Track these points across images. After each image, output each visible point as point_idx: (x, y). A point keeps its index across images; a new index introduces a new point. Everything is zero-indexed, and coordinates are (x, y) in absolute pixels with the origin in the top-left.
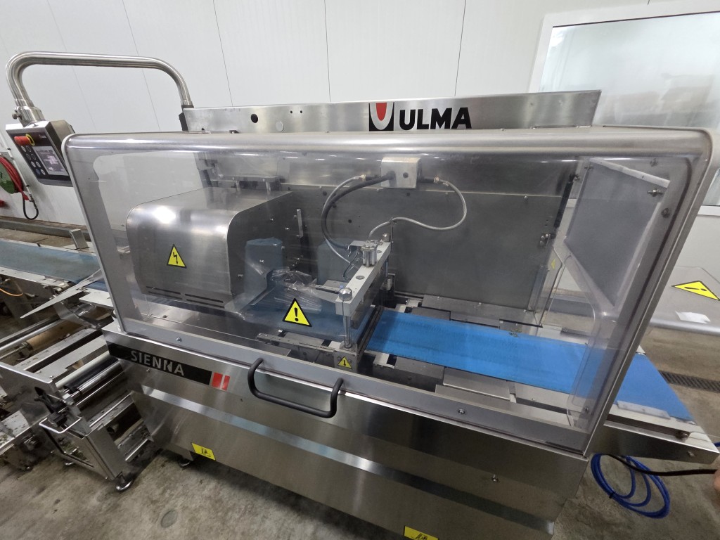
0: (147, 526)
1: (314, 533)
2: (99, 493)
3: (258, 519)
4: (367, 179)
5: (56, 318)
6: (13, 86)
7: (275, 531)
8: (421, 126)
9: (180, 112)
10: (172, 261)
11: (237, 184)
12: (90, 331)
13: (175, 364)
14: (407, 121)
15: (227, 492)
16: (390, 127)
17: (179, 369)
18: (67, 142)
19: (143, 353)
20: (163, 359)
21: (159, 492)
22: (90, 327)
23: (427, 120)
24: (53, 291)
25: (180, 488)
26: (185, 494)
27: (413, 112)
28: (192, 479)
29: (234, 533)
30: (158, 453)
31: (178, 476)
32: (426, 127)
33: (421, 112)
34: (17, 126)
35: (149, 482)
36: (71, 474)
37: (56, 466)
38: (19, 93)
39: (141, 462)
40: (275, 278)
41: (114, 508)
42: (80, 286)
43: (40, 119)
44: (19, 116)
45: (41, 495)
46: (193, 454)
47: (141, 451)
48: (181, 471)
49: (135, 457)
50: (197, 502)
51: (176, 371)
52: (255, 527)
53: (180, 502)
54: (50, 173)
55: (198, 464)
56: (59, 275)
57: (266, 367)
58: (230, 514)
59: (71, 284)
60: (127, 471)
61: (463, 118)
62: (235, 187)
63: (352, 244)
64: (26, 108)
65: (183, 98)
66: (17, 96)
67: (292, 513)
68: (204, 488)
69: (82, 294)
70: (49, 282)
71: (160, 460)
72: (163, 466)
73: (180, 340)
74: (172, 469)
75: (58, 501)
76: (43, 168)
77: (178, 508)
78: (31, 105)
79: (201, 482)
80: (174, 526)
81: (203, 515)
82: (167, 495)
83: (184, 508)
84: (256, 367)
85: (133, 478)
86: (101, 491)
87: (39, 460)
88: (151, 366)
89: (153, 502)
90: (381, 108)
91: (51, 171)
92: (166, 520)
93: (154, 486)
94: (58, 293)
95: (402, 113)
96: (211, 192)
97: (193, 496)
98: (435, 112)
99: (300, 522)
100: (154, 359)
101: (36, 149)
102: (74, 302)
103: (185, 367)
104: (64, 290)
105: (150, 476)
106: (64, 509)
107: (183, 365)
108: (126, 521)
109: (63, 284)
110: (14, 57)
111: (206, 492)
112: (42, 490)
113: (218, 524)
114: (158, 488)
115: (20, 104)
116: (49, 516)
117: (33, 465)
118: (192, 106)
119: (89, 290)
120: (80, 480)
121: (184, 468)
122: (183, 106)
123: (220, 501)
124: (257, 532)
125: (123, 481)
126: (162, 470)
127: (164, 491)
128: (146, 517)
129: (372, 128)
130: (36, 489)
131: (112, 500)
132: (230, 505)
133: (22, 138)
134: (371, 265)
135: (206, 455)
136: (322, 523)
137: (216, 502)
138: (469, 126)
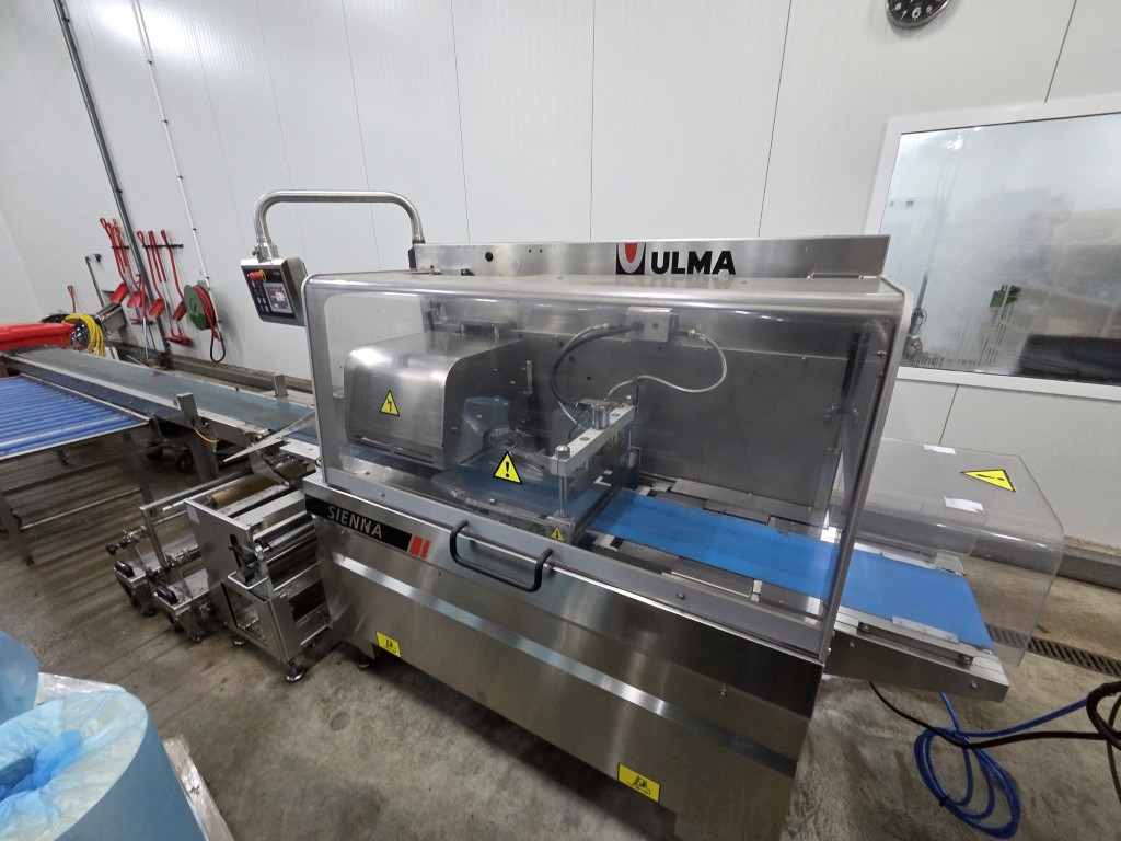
0: (316, 725)
1: (508, 772)
2: (267, 680)
3: (443, 742)
4: (610, 328)
5: (249, 472)
6: (258, 224)
7: (460, 759)
8: (676, 270)
9: (410, 247)
10: (386, 408)
11: (463, 328)
12: (281, 488)
13: (374, 523)
14: (660, 264)
15: (410, 709)
16: (640, 271)
17: (377, 531)
18: (308, 282)
19: (342, 510)
20: (362, 517)
21: (330, 691)
22: (283, 484)
23: (683, 263)
24: (253, 438)
25: (356, 691)
26: (361, 699)
27: (666, 255)
28: (370, 684)
29: (412, 751)
30: (334, 648)
31: (354, 677)
32: (682, 271)
33: (676, 255)
34: (254, 262)
35: (322, 678)
36: (240, 655)
37: (225, 644)
38: (261, 229)
39: (314, 654)
40: (493, 439)
41: (283, 698)
42: (280, 434)
43: (276, 256)
44: (259, 254)
45: (210, 670)
46: (376, 648)
47: (316, 639)
48: (358, 671)
49: (310, 645)
50: (373, 709)
51: (374, 532)
52: (437, 750)
53: (354, 706)
54: (273, 310)
55: (382, 665)
56: (260, 423)
57: (471, 532)
58: (409, 730)
59: (272, 432)
60: (298, 662)
61: (725, 262)
62: (460, 332)
63: (582, 402)
64: (266, 245)
65: (415, 232)
66: (259, 233)
67: (483, 743)
68: (382, 696)
69: (283, 443)
70: (248, 429)
71: (336, 656)
72: (339, 663)
73: (383, 495)
74: (348, 669)
75: (225, 681)
76: (268, 304)
77: (352, 712)
78: (270, 242)
79: (380, 689)
80: (345, 731)
81: (378, 725)
82: (340, 696)
83: (358, 714)
84: (459, 530)
85: (304, 671)
86: (269, 678)
87: (208, 634)
88: (348, 526)
89: (324, 701)
90: (631, 249)
91: (276, 308)
92: (337, 722)
93: (327, 684)
94: (258, 440)
95: (655, 255)
96: (433, 336)
97: (369, 702)
98: (692, 255)
99: (492, 755)
100: (353, 516)
101: (266, 285)
102: (273, 450)
103: (385, 528)
104: (264, 437)
105: (324, 671)
106: (231, 690)
107: (382, 525)
108: (294, 716)
109: (264, 431)
110: (263, 197)
111: (384, 701)
112: (210, 665)
113: (394, 739)
114: (331, 686)
115: (261, 241)
116: (215, 693)
117: (203, 637)
118: (423, 242)
119: (289, 440)
120: (249, 663)
121: (362, 669)
122: (414, 242)
123: (400, 713)
124: (439, 757)
125: (294, 671)
126: (337, 667)
127: (336, 692)
128: (315, 715)
129: (620, 271)
130: (204, 664)
131: (280, 690)
132: (411, 719)
133: (257, 274)
134: (601, 428)
135: (391, 650)
136: (517, 762)
137: (396, 713)
138: (732, 272)
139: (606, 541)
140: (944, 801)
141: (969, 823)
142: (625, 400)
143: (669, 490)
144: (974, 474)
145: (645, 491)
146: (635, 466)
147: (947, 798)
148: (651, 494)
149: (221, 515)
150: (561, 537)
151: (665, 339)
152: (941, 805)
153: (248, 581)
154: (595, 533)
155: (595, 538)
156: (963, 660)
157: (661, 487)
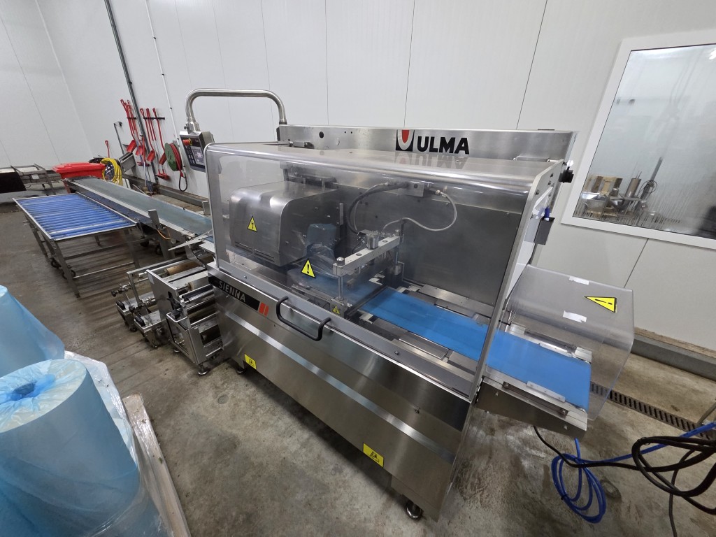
0: (210, 399)
1: (308, 439)
2: (189, 373)
3: (275, 418)
4: (389, 185)
5: (186, 258)
6: (187, 109)
7: (283, 429)
8: (433, 150)
9: (278, 126)
10: (250, 227)
11: (304, 181)
12: (201, 268)
13: (242, 293)
14: (423, 145)
15: (260, 396)
16: (410, 149)
17: (243, 298)
18: (207, 148)
19: (226, 284)
20: (235, 289)
21: (220, 383)
22: (202, 266)
23: (437, 145)
24: (186, 238)
25: (234, 385)
26: (235, 389)
27: (427, 138)
28: (242, 382)
29: (258, 420)
30: (225, 361)
31: (234, 377)
32: (436, 150)
33: (433, 139)
34: (185, 133)
35: (217, 375)
36: (176, 358)
37: (169, 351)
38: (190, 113)
39: (214, 362)
40: (315, 250)
41: (195, 383)
42: (201, 237)
43: (198, 130)
44: (188, 128)
45: (160, 364)
46: (245, 363)
47: (216, 354)
48: (236, 375)
49: (212, 357)
50: (241, 396)
51: (241, 298)
52: (272, 422)
53: (231, 392)
54: (197, 163)
55: (248, 373)
56: (191, 229)
57: (289, 303)
58: (259, 409)
59: (197, 236)
60: (205, 365)
61: (463, 145)
62: (302, 182)
63: (361, 232)
64: (192, 123)
65: (281, 117)
66: (188, 115)
67: (297, 422)
68: (247, 389)
69: (201, 243)
70: (185, 233)
71: (226, 365)
72: (227, 369)
73: (246, 278)
74: (231, 373)
75: (167, 370)
76: (194, 159)
77: (230, 395)
78: (194, 121)
79: (247, 385)
80: (224, 405)
81: (243, 404)
82: (225, 386)
83: (233, 397)
84: (283, 301)
85: (208, 370)
86: (190, 372)
87: (161, 345)
88: (229, 293)
89: (216, 387)
90: (405, 133)
91: (198, 162)
92: (222, 400)
93: (219, 379)
94: (189, 240)
95: (420, 138)
96: (288, 184)
97: (239, 392)
98: (443, 140)
99: (300, 429)
100: (231, 288)
101: (192, 147)
102: (196, 247)
103: (247, 296)
104: (192, 238)
105: (218, 372)
106: (170, 375)
107: (245, 294)
108: (199, 393)
109: (192, 235)
110: (191, 92)
111: (248, 392)
112: (160, 361)
113: (250, 412)
114: (221, 380)
115: (189, 120)
116: (161, 375)
117: (159, 346)
118: (286, 123)
119: (205, 241)
120: (181, 363)
121: (239, 374)
122: (280, 123)
123: (255, 400)
124: (272, 426)
125: (203, 370)
126: (226, 371)
127: (223, 384)
128: (211, 394)
129: (398, 148)
130: (157, 360)
131: (194, 379)
132: (260, 404)
133: (187, 141)
134: (371, 249)
135: (252, 365)
136: (313, 435)
137: (253, 400)
138: (467, 152)
139: (367, 317)
140: (564, 497)
141: (576, 512)
142: (395, 232)
143: (417, 291)
144: (593, 299)
145: (402, 290)
146: (400, 274)
147: (566, 495)
148: (405, 292)
149: (165, 281)
150: (338, 312)
151: (422, 195)
152: (562, 499)
153: (177, 318)
154: (362, 312)
155: (361, 315)
156: (562, 412)
157: (414, 289)
